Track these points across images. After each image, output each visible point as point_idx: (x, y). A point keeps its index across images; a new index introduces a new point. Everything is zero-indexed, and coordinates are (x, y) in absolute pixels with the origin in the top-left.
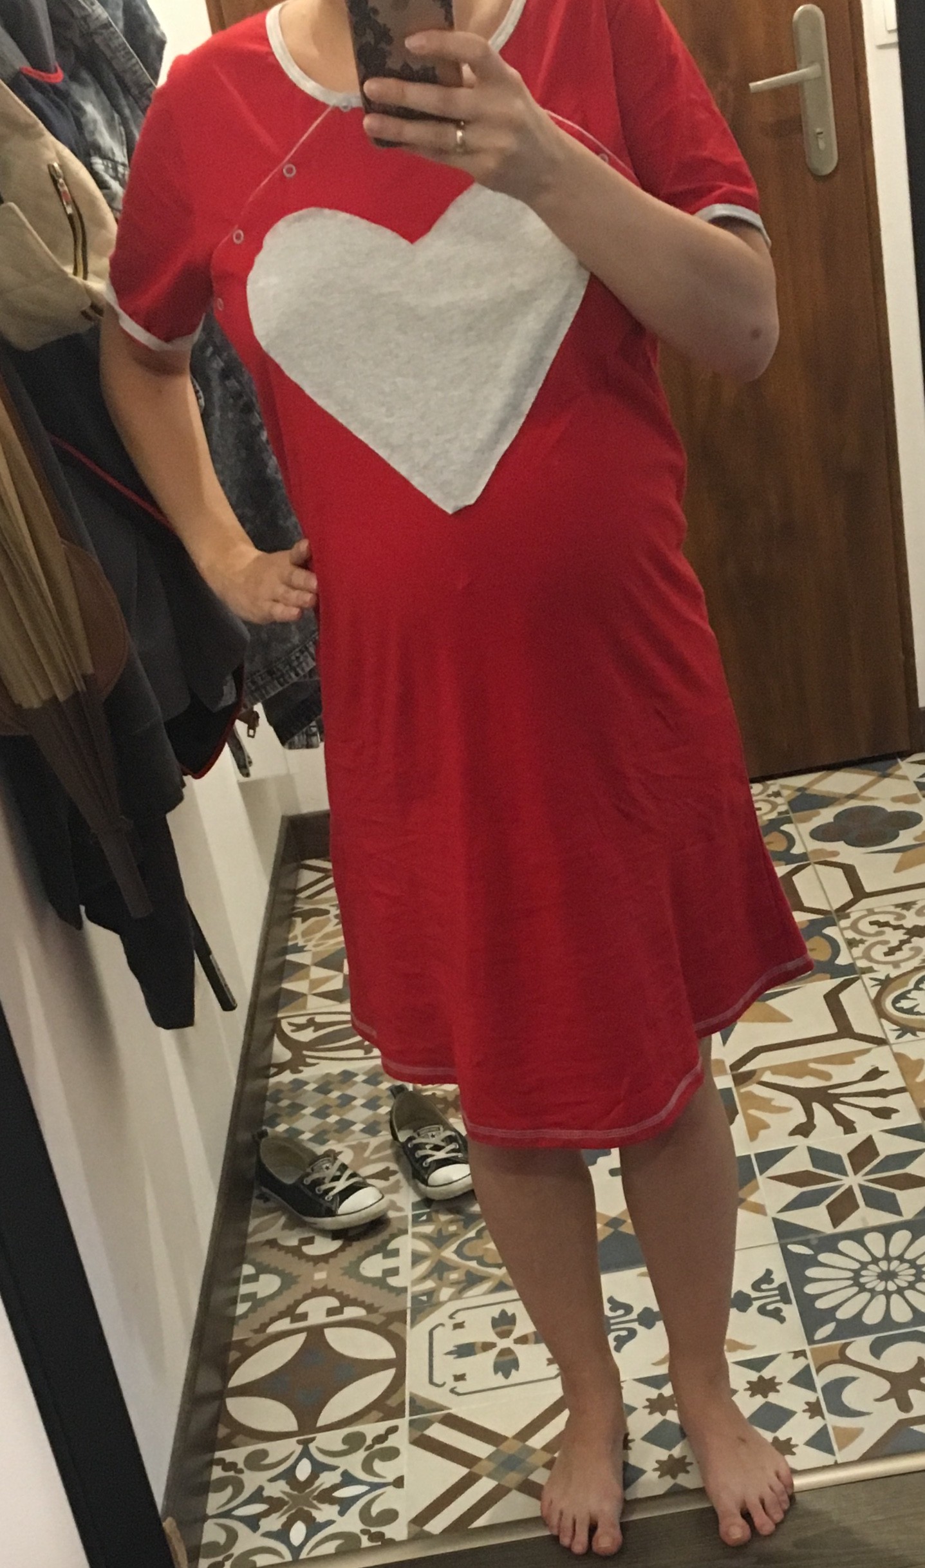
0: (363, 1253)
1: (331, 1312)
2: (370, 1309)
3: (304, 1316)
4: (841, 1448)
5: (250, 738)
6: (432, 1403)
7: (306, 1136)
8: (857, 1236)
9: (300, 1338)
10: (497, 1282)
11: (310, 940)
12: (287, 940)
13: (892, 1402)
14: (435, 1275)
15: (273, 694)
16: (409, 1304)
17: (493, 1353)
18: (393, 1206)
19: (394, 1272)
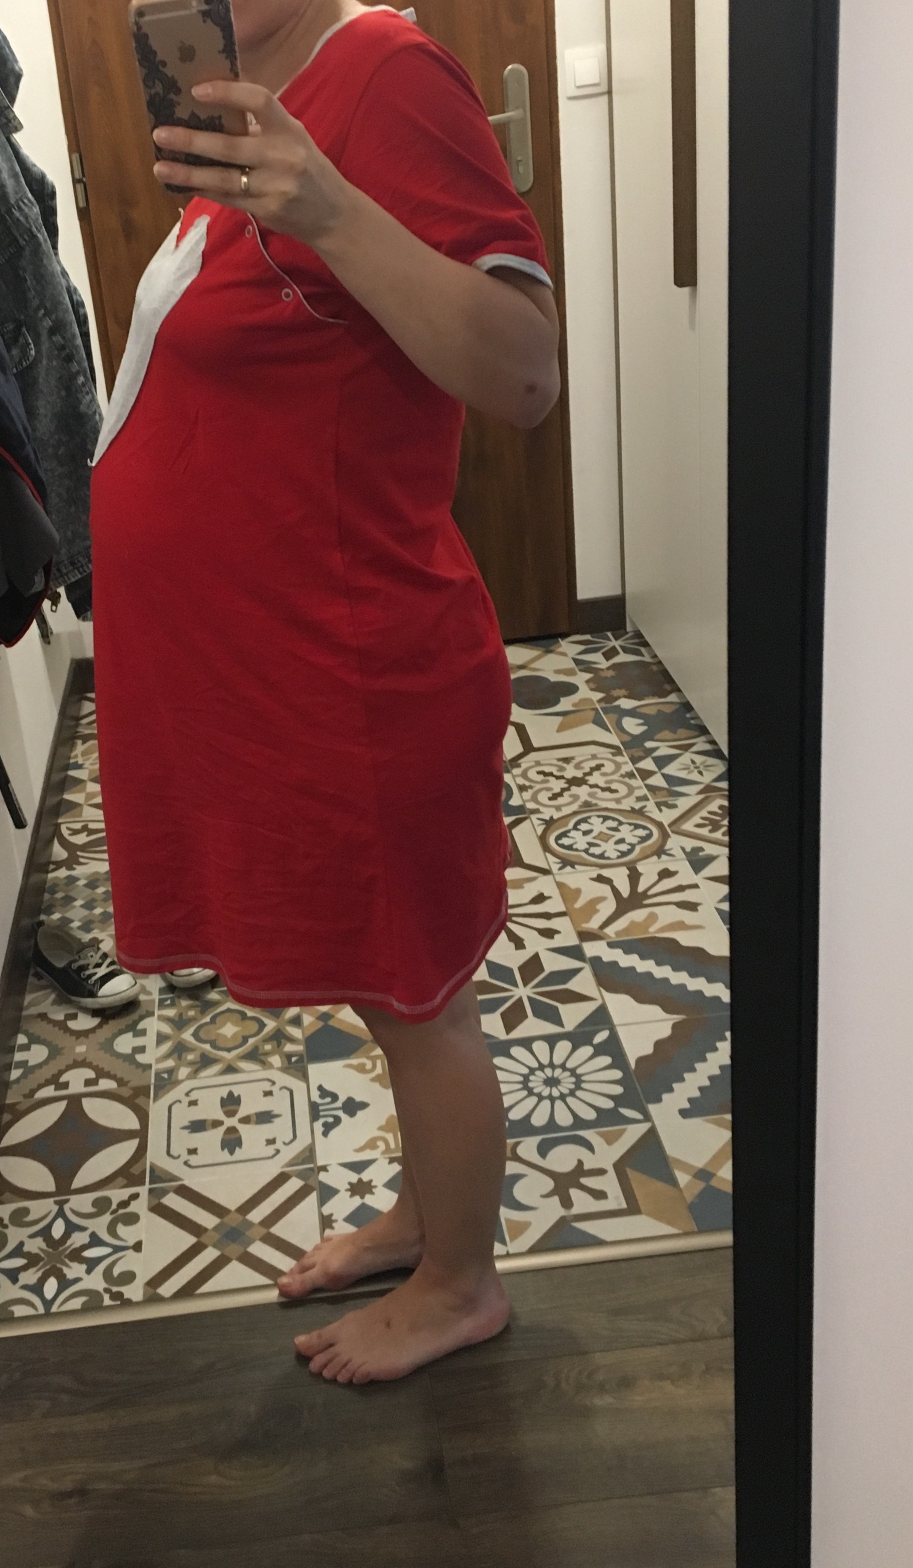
0: (116, 1031)
1: (88, 1083)
2: (121, 1082)
3: (66, 1085)
4: (512, 1240)
5: (53, 613)
6: (170, 1174)
7: (76, 924)
8: (526, 1043)
9: (61, 1106)
10: (226, 1065)
11: (88, 759)
12: (69, 758)
13: (556, 1199)
14: (176, 1055)
15: (73, 580)
16: (153, 1081)
17: (221, 1130)
18: (144, 990)
19: (142, 1049)
